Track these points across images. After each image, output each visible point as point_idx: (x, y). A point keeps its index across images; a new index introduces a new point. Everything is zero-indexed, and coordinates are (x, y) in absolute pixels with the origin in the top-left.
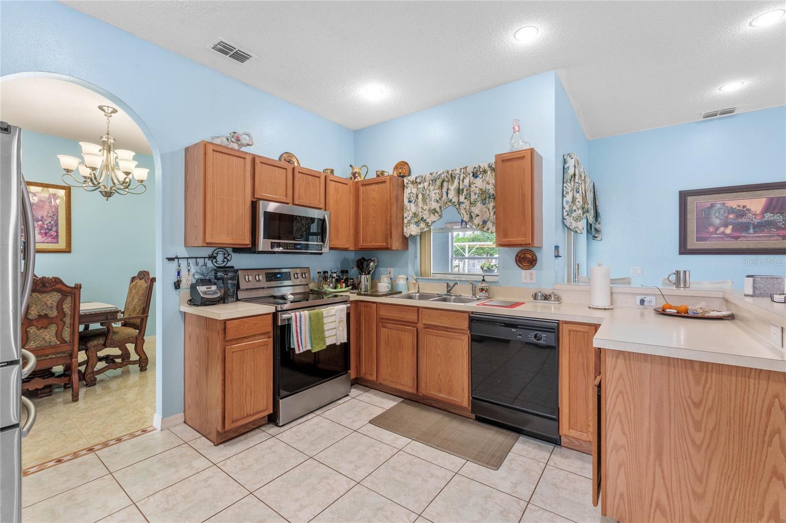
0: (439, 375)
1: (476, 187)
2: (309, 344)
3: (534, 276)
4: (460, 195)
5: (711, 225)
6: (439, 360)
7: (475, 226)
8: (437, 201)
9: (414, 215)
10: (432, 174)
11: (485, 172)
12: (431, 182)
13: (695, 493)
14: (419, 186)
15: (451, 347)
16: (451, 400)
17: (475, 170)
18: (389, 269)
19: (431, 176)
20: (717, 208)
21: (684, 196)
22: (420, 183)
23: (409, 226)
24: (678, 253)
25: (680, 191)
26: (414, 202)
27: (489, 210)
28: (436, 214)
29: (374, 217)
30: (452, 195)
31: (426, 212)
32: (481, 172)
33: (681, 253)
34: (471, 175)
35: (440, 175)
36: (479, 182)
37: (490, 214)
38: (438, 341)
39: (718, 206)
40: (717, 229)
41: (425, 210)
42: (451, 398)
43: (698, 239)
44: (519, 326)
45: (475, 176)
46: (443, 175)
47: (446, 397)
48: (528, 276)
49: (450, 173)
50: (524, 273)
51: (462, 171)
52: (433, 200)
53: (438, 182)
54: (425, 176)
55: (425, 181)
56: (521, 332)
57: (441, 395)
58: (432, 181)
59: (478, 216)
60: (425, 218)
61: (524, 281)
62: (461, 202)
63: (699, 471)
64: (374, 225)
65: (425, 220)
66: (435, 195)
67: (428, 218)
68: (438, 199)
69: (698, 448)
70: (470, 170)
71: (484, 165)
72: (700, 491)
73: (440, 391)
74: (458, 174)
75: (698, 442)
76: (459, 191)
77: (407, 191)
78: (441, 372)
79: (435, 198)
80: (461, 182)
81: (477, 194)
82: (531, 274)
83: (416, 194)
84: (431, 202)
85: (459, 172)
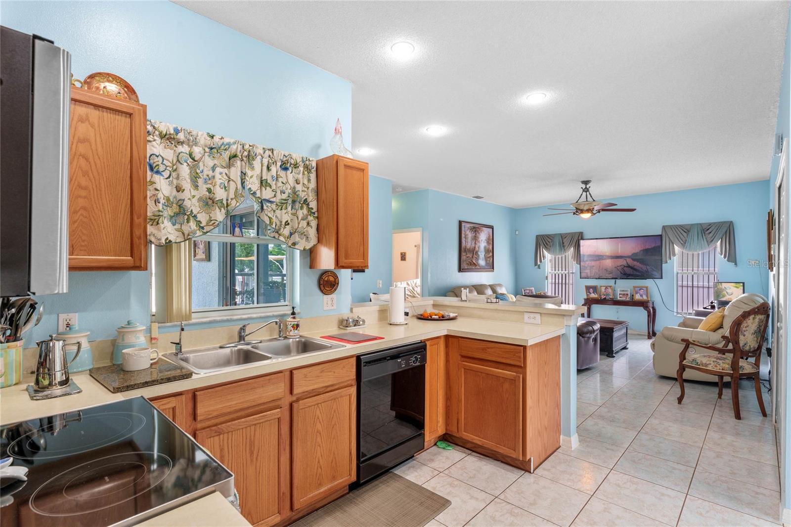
0: (319, 462)
1: (283, 183)
3: (335, 301)
4: (264, 189)
6: (319, 439)
7: (285, 238)
8: (225, 188)
9: (167, 202)
10: (212, 137)
11: (296, 166)
12: (207, 150)
14: (180, 149)
17: (285, 159)
18: (63, 317)
19: (209, 138)
22: (182, 143)
26: (166, 174)
27: (298, 218)
28: (222, 209)
30: (253, 184)
31: (195, 201)
32: (291, 164)
34: (279, 164)
35: (229, 144)
36: (291, 176)
37: (299, 224)
38: (318, 412)
41: (194, 197)
44: (401, 355)
45: (283, 167)
46: (234, 147)
47: (329, 486)
48: (330, 303)
49: (247, 147)
50: (327, 299)
51: (267, 153)
52: (218, 183)
53: (226, 155)
54: (197, 136)
55: (196, 144)
56: (404, 360)
57: (322, 490)
58: (211, 149)
59: (288, 224)
60: (195, 212)
61: (325, 308)
62: (265, 200)
65: (195, 216)
66: (220, 177)
67: (198, 213)
68: (226, 185)
70: (279, 155)
71: (297, 156)
73: (320, 485)
74: (259, 154)
76: (263, 183)
78: (322, 456)
79: (221, 181)
80: (265, 168)
81: (284, 193)
82: (332, 300)
83: (171, 161)
84: (209, 186)
85: (262, 152)
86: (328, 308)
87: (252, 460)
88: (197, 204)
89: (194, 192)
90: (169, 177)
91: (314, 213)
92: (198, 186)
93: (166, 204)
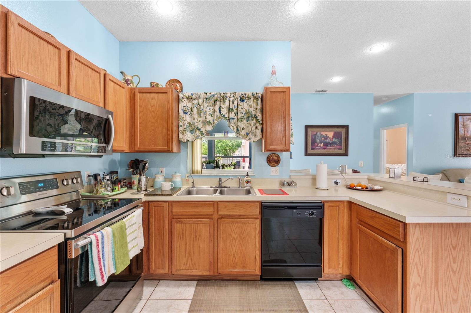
0: (234, 254)
1: (242, 108)
2: (113, 266)
3: (278, 171)
4: (230, 113)
5: (316, 142)
6: (234, 242)
7: (242, 136)
8: (211, 115)
9: (189, 124)
10: (206, 94)
11: (249, 98)
12: (205, 100)
13: (453, 300)
14: (194, 102)
15: (245, 230)
16: (246, 272)
17: (242, 96)
18: (160, 168)
19: (205, 95)
20: (318, 135)
21: (307, 127)
22: (195, 99)
23: (186, 133)
24: (304, 155)
25: (305, 126)
26: (189, 113)
27: (251, 125)
28: (210, 125)
29: (154, 123)
30: (224, 111)
31: (200, 123)
32: (246, 98)
33: (306, 155)
34: (239, 99)
35: (214, 95)
36: (245, 105)
37: (252, 128)
38: (234, 228)
39: (319, 134)
40: (318, 144)
41: (200, 121)
42: (245, 270)
43: (312, 149)
44: (297, 208)
45: (242, 100)
46: (216, 96)
47: (241, 270)
48: (275, 171)
49: (222, 94)
50: (273, 169)
51: (232, 95)
52: (208, 114)
53: (212, 101)
54: (200, 94)
55: (200, 98)
56: (300, 211)
57: (236, 270)
58: (207, 99)
59: (244, 129)
60: (199, 127)
61: (272, 174)
62: (231, 118)
63: (455, 286)
64: (153, 130)
65: (200, 129)
66: (209, 111)
67: (202, 128)
68: (212, 114)
69: (454, 273)
70: (238, 95)
71: (249, 93)
72: (455, 298)
73: (235, 267)
74: (228, 96)
75: (455, 270)
76: (230, 110)
77: (182, 105)
78: (236, 251)
79: (210, 112)
80: (231, 103)
81: (242, 113)
82: (276, 170)
83: (191, 108)
84: (206, 116)
85: (229, 95)
86: (273, 174)
87: (196, 240)
88: (201, 124)
89: (199, 119)
90: (190, 114)
91: (260, 122)
92: (201, 116)
93: (189, 125)
